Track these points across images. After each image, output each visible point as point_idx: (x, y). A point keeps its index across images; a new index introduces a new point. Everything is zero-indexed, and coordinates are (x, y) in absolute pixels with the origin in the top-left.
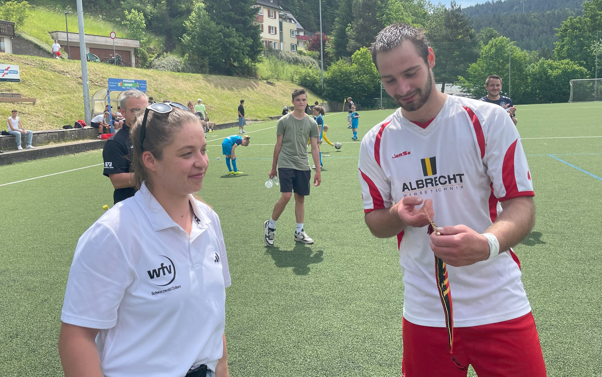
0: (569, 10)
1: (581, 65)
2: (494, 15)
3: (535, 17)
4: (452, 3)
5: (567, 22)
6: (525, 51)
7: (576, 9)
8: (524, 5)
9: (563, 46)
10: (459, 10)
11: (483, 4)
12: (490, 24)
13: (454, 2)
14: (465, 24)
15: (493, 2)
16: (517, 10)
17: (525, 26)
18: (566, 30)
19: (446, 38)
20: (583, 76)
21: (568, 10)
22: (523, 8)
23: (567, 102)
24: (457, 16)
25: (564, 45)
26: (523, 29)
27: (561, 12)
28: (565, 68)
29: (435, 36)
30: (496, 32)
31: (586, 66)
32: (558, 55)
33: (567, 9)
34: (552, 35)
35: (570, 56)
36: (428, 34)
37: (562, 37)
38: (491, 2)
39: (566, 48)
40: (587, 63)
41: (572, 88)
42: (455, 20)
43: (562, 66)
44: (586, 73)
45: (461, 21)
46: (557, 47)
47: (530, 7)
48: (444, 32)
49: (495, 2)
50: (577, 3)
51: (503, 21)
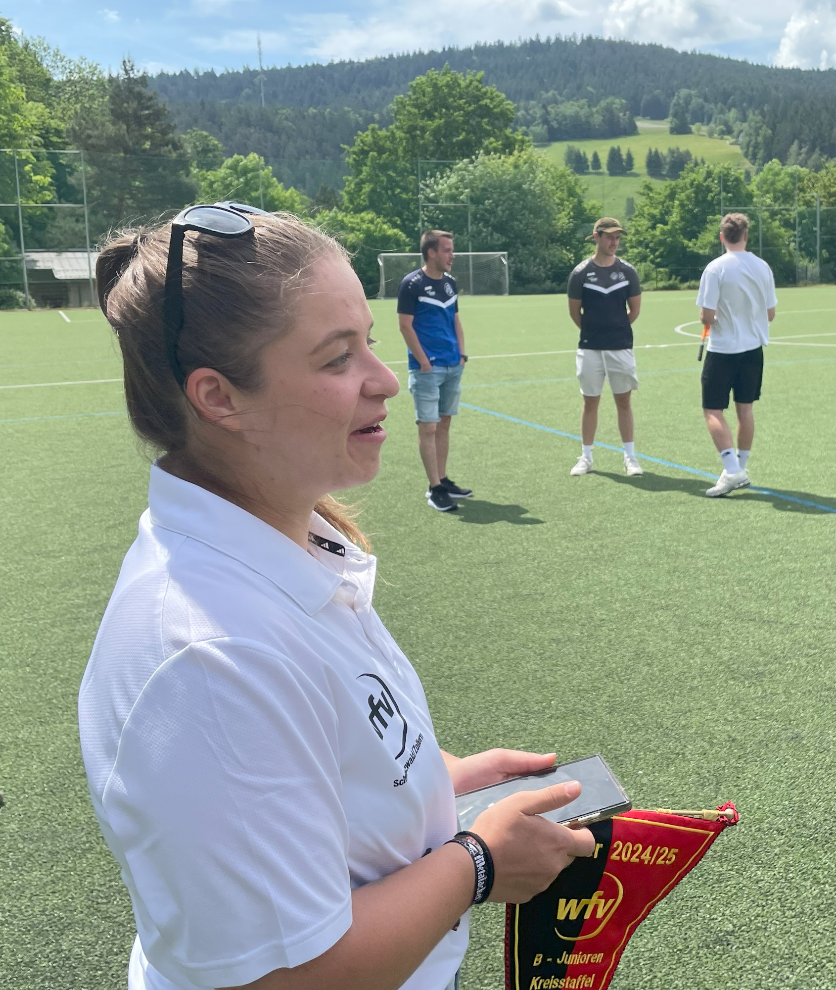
0: (352, 113)
1: (394, 225)
2: (203, 104)
3: (287, 119)
4: (124, 62)
5: (367, 136)
6: (292, 189)
7: (364, 111)
8: (262, 88)
9: (359, 186)
10: (144, 80)
11: (175, 74)
12: (196, 121)
13: (129, 62)
14: (158, 115)
15: (197, 73)
16: (248, 98)
17: (269, 135)
18: (364, 153)
19: (116, 143)
20: (399, 246)
21: (349, 112)
22: (262, 94)
23: (375, 298)
24: (139, 96)
25: (363, 182)
26: (266, 142)
27: (336, 114)
28: (368, 228)
29: (89, 137)
30: (216, 142)
31: (403, 228)
32: (351, 201)
33: (346, 108)
34: (323, 161)
35: (374, 205)
36: (73, 129)
37: (358, 165)
38: (192, 73)
39: (367, 188)
40: (403, 221)
41: (382, 271)
42: (134, 105)
43: (364, 226)
44: (404, 241)
45: (148, 108)
46: (349, 186)
47: (275, 95)
48: (111, 129)
49: (201, 74)
50: (363, 98)
51: (223, 120)
